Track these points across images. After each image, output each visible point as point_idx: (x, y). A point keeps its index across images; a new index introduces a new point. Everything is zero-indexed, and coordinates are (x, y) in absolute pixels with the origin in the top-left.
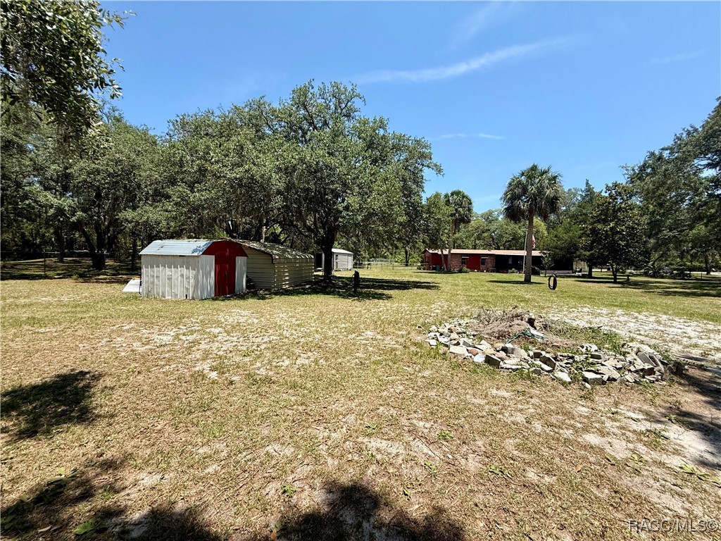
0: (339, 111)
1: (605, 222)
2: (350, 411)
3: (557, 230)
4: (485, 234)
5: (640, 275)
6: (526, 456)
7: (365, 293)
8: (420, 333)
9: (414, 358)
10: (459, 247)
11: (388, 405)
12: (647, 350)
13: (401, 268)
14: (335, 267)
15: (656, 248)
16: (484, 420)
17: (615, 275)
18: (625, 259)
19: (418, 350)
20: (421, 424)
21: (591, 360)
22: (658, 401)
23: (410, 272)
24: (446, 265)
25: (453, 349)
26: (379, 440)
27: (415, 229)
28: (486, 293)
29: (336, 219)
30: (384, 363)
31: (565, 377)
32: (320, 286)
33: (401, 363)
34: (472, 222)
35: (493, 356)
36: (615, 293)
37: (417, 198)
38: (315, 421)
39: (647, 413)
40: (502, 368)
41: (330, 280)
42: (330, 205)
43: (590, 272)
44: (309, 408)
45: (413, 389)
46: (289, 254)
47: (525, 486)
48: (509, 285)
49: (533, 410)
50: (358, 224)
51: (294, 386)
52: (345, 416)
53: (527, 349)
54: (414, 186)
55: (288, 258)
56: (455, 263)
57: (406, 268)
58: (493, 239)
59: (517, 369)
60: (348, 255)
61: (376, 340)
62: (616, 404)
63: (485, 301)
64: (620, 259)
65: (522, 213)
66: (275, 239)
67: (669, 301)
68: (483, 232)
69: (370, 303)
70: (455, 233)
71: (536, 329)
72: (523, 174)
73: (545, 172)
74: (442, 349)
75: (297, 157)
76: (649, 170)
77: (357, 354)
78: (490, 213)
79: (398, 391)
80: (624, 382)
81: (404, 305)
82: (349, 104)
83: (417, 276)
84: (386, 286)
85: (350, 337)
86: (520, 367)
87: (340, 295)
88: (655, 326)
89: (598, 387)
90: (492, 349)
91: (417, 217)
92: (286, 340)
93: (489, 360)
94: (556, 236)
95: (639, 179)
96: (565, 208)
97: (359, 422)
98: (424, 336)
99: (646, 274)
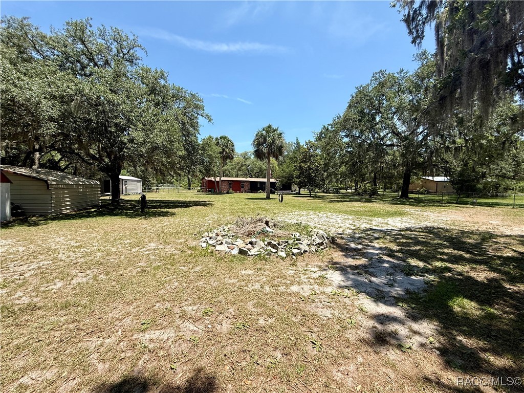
0: (121, 55)
1: (305, 162)
2: (128, 314)
3: (283, 166)
4: (243, 168)
5: (321, 192)
6: (259, 310)
7: (152, 212)
8: (195, 239)
9: (189, 259)
10: (227, 176)
11: (164, 300)
12: (321, 232)
13: (186, 191)
14: (124, 192)
15: (327, 177)
16: (235, 293)
17: (310, 193)
18: (315, 183)
19: (193, 252)
20: (190, 308)
21: (296, 242)
22: (325, 259)
23: (192, 194)
24: (218, 189)
25: (219, 248)
26: (153, 332)
27: (193, 161)
28: (243, 207)
29: (121, 150)
30: (163, 267)
31: (283, 254)
32: (108, 208)
33: (178, 264)
34: (235, 159)
35: (243, 249)
36: (310, 202)
37: (193, 138)
38: (88, 334)
39: (320, 267)
40: (249, 255)
41: (118, 203)
42: (114, 137)
43: (299, 191)
44: (82, 323)
45: (186, 283)
46: (70, 180)
47: (257, 330)
48: (258, 200)
49: (265, 279)
50: (143, 155)
51: (66, 306)
52: (121, 320)
53: (264, 241)
54: (191, 129)
55: (69, 184)
56: (224, 187)
57: (189, 191)
58: (248, 171)
59: (258, 254)
60: (137, 181)
61: (158, 249)
62: (307, 265)
63: (242, 212)
64: (312, 183)
65: (264, 154)
66: (53, 166)
67: (332, 205)
68: (242, 166)
69: (155, 221)
70: (224, 166)
71: (269, 227)
72: (264, 130)
73: (275, 130)
74: (211, 249)
75: (73, 88)
76: (323, 135)
77: (140, 264)
78: (246, 153)
79: (173, 287)
80: (311, 252)
81: (185, 219)
82: (131, 51)
83: (197, 197)
84: (171, 206)
85: (134, 250)
86: (259, 253)
87: (127, 215)
88: (326, 219)
89: (299, 257)
90: (244, 244)
91: (194, 152)
92: (62, 263)
93: (242, 252)
94: (282, 170)
95: (319, 140)
96: (287, 153)
97: (135, 321)
98: (198, 241)
99: (323, 192)
